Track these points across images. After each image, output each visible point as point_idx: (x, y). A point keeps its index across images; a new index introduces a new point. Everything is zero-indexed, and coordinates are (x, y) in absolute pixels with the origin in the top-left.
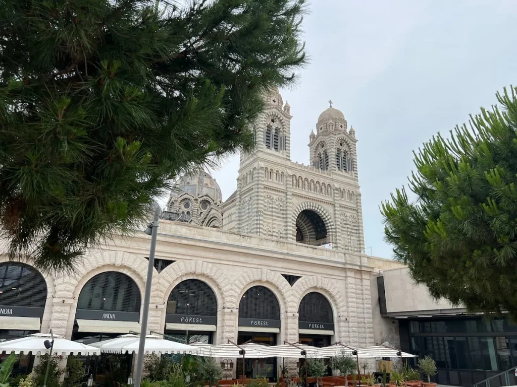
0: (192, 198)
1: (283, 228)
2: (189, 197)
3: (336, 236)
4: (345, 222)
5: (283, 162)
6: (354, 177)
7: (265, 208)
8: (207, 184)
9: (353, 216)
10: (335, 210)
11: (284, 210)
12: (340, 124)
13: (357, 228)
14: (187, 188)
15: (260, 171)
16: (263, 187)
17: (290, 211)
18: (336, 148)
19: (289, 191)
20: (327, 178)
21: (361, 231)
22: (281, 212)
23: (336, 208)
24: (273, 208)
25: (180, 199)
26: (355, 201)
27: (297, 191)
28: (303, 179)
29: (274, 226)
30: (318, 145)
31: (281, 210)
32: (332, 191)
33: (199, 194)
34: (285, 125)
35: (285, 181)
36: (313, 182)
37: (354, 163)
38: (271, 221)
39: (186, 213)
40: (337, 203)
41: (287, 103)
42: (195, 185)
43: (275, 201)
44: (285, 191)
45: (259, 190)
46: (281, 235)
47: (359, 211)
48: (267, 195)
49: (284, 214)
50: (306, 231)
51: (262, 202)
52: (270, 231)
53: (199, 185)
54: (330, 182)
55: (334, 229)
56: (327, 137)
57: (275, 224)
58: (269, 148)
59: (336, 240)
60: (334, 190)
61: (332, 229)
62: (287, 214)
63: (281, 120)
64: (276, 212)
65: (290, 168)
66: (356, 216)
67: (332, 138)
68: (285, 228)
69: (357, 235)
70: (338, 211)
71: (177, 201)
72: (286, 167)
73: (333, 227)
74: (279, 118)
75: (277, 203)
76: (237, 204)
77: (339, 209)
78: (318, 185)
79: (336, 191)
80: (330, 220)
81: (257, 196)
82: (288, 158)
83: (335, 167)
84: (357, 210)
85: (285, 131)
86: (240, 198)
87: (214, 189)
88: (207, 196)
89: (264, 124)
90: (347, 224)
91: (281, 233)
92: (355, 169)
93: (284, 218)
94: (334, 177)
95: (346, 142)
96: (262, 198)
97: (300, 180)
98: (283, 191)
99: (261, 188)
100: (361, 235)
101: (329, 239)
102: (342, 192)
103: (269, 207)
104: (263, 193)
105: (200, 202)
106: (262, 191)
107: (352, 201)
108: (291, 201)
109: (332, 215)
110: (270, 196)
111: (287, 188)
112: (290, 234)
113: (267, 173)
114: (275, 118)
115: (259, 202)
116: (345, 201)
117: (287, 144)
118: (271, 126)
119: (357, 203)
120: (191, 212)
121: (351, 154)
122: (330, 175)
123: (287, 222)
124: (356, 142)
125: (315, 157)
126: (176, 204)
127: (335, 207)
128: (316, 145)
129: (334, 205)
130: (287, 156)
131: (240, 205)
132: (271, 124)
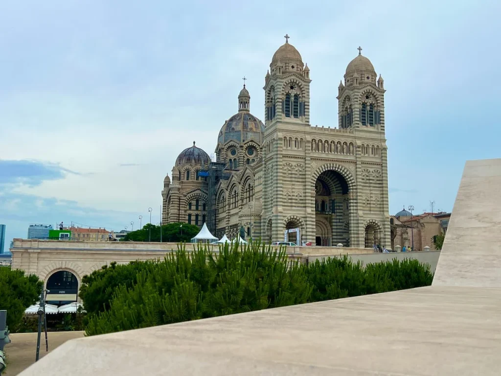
0: (237, 145)
1: (302, 191)
2: (235, 144)
3: (357, 193)
4: (368, 178)
5: (302, 128)
6: (380, 131)
7: (284, 175)
8: (251, 129)
9: (377, 171)
10: (356, 168)
11: (303, 175)
12: (366, 76)
13: (381, 182)
14: (232, 135)
15: (279, 142)
16: (282, 156)
17: (309, 175)
18: (360, 103)
19: (308, 157)
20: (348, 137)
21: (384, 185)
22: (301, 176)
23: (358, 166)
24: (292, 174)
25: (227, 146)
26: (380, 155)
27: (316, 155)
28: (323, 142)
29: (293, 190)
30: (345, 98)
31: (300, 175)
32: (354, 149)
33: (244, 141)
34: (304, 90)
35: (304, 147)
36: (334, 143)
37: (381, 116)
38: (290, 187)
39: (233, 160)
40: (359, 161)
41: (306, 66)
42: (240, 131)
43: (294, 167)
44: (304, 157)
45: (278, 160)
46: (301, 198)
47: (383, 165)
48: (286, 163)
49: (303, 178)
50: (331, 184)
51: (281, 171)
52: (290, 196)
53: (243, 131)
54: (352, 141)
55: (355, 186)
56: (352, 92)
57: (294, 188)
58: (289, 116)
59: (357, 196)
60: (356, 148)
61: (353, 186)
62: (305, 178)
63: (300, 86)
64: (295, 178)
65: (309, 133)
66: (380, 170)
67: (356, 94)
68: (304, 191)
69: (381, 189)
70: (359, 168)
71: (224, 149)
72: (305, 133)
73: (353, 184)
74: (298, 84)
75: (296, 169)
76: (264, 169)
77: (360, 166)
78: (339, 145)
79: (358, 149)
80: (351, 178)
81: (277, 165)
82: (308, 123)
83: (359, 124)
84: (382, 165)
85: (305, 97)
86: (265, 164)
87: (259, 133)
88: (252, 141)
89: (283, 94)
90: (370, 180)
91: (301, 196)
92: (381, 122)
93: (303, 182)
94: (357, 134)
95: (373, 94)
96: (281, 167)
97: (320, 144)
98: (302, 157)
99: (280, 158)
100: (384, 189)
101: (350, 196)
102: (365, 149)
103: (289, 174)
104: (282, 162)
105: (246, 149)
106: (281, 160)
107: (377, 156)
108: (309, 166)
109: (353, 173)
110: (289, 164)
111: (306, 153)
112: (308, 196)
113: (286, 142)
114: (294, 84)
115: (279, 170)
116: (369, 157)
117: (306, 110)
118: (290, 94)
119: (382, 157)
120: (237, 159)
121: (378, 106)
122: (352, 133)
123: (305, 186)
124: (384, 92)
125: (343, 111)
126: (223, 152)
127: (356, 164)
128: (343, 99)
129: (356, 162)
130: (306, 122)
131: (265, 171)
132: (290, 92)
